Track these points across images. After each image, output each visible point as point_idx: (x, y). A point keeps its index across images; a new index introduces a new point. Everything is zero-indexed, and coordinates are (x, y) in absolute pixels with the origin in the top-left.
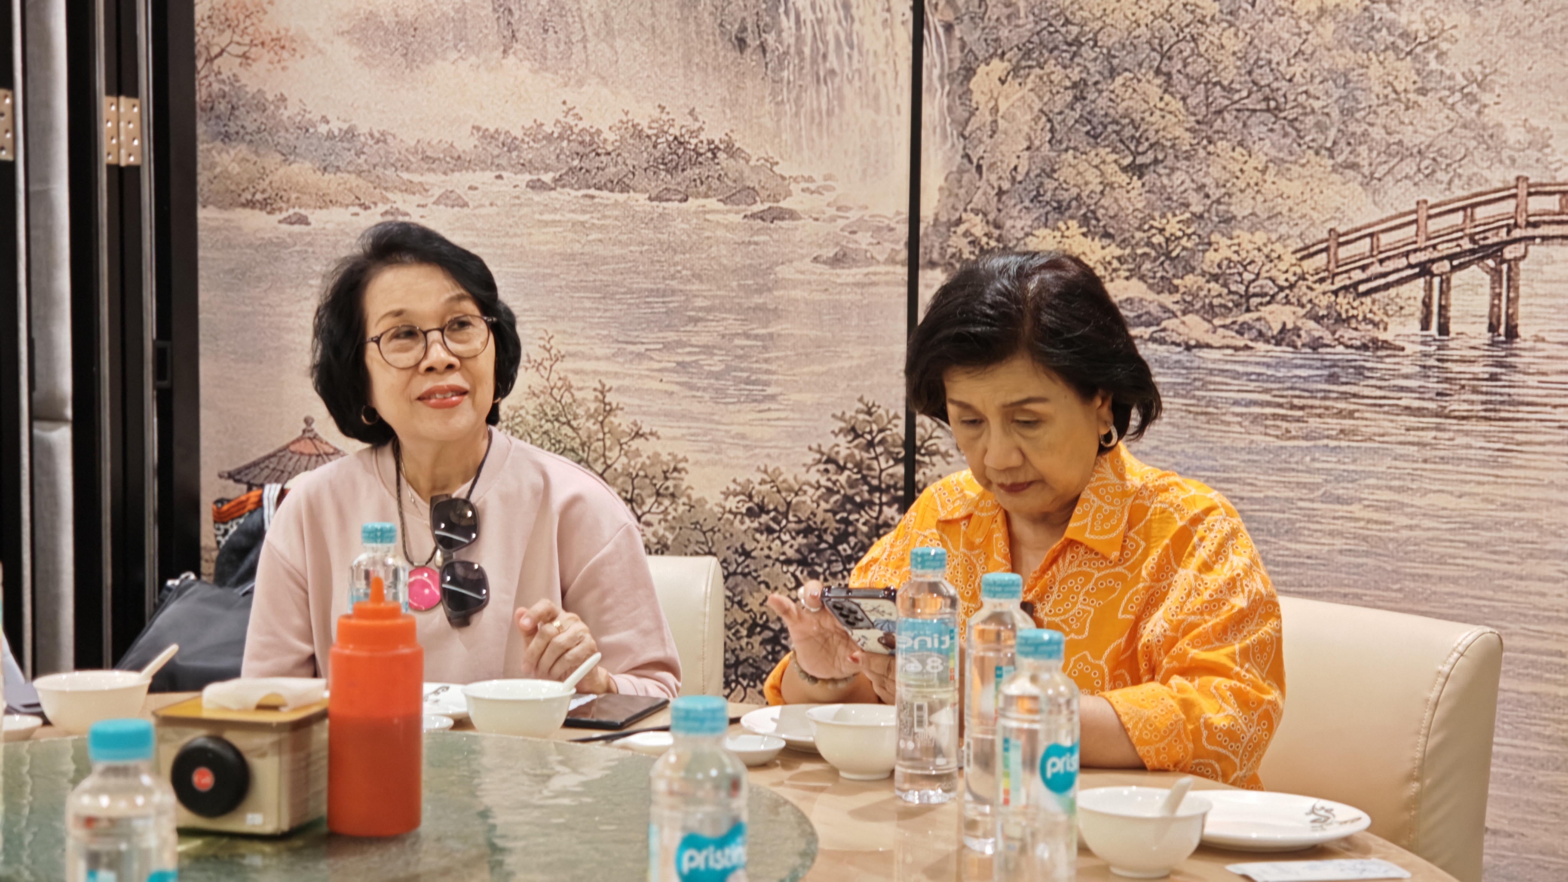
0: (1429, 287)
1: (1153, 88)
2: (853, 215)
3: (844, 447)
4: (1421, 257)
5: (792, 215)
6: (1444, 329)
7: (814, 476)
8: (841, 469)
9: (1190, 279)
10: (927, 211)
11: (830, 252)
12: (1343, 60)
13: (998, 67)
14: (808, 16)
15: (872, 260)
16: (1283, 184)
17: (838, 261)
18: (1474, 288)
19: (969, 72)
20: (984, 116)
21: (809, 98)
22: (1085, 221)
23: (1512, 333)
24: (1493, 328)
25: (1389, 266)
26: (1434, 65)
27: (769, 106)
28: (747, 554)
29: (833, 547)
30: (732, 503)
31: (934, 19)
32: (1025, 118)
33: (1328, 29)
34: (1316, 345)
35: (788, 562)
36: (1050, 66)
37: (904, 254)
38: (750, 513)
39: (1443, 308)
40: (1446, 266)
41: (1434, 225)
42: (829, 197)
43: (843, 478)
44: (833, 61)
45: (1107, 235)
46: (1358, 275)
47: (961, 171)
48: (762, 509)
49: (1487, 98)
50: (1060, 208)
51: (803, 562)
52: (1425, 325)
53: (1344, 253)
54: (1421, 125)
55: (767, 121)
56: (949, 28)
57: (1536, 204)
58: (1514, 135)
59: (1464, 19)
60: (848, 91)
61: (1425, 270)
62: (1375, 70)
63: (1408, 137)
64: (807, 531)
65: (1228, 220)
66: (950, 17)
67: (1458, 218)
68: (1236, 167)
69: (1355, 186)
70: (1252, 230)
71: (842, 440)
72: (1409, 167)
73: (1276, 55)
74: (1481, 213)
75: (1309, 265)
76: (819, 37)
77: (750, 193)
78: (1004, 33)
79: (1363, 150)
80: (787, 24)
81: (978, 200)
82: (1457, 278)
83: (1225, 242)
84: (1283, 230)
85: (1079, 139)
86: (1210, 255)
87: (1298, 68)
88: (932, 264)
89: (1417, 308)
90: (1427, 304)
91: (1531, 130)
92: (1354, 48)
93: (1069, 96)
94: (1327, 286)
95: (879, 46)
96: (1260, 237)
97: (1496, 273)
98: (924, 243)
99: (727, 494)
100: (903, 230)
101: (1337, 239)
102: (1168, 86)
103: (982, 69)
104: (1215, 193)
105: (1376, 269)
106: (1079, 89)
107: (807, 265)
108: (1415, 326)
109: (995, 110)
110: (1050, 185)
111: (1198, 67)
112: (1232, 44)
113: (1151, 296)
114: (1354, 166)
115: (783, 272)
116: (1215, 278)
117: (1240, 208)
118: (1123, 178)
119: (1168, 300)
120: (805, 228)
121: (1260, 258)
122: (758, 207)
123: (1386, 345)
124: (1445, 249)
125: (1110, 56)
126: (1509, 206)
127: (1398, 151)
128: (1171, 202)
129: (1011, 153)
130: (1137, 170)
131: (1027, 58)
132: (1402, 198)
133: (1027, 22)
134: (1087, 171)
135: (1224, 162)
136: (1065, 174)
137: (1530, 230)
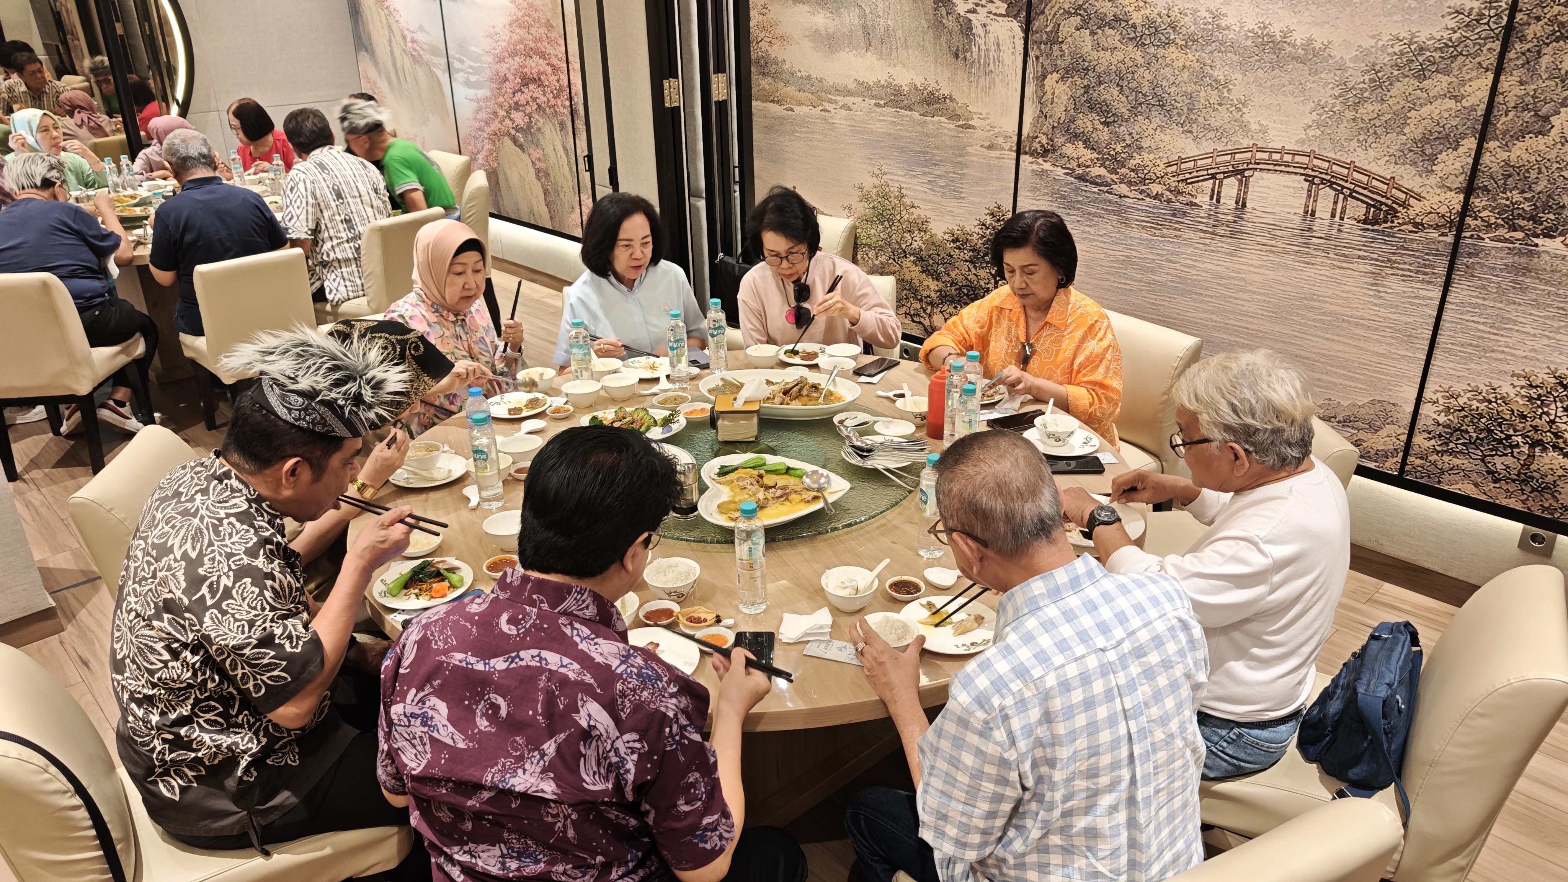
0: (1214, 184)
1: (1115, 91)
2: (997, 130)
3: (989, 220)
4: (1213, 171)
5: (973, 127)
6: (1218, 201)
7: (977, 230)
8: (987, 228)
9: (1123, 170)
10: (1025, 131)
12: (1191, 88)
13: (1056, 76)
14: (983, 47)
16: (1162, 136)
18: (1231, 186)
19: (1044, 77)
20: (1049, 96)
22: (1085, 142)
23: (1244, 205)
24: (1237, 203)
25: (1200, 173)
26: (1226, 94)
27: (966, 83)
28: (951, 256)
29: (983, 257)
30: (946, 237)
31: (1032, 54)
32: (1065, 98)
33: (1185, 75)
34: (1169, 201)
35: (966, 261)
36: (1076, 78)
37: (1015, 148)
38: (953, 241)
39: (1219, 193)
40: (1222, 176)
41: (1219, 159)
42: (988, 122)
43: (988, 232)
44: (992, 67)
45: (1093, 149)
46: (1188, 176)
47: (1039, 117)
48: (957, 240)
49: (1245, 110)
50: (1076, 136)
51: (971, 262)
52: (1211, 199)
53: (1183, 166)
54: (1218, 118)
55: (965, 88)
56: (1037, 58)
57: (1259, 155)
58: (1254, 127)
59: (1240, 77)
60: (997, 79)
61: (1213, 177)
62: (1203, 94)
63: (1213, 122)
64: (973, 250)
65: (1140, 148)
66: (1038, 54)
67: (1228, 157)
68: (1144, 127)
69: (1190, 140)
70: (1149, 153)
71: (988, 217)
72: (1212, 135)
73: (1164, 83)
74: (1238, 156)
75: (1169, 170)
76: (987, 57)
77: (957, 117)
78: (1059, 62)
79: (1195, 126)
81: (1045, 129)
82: (1225, 181)
83: (1138, 157)
84: (1161, 154)
85: (1085, 109)
86: (1132, 161)
87: (1172, 90)
88: (1026, 153)
89: (1209, 191)
90: (1213, 190)
91: (1261, 125)
92: (1195, 83)
93: (1082, 91)
94: (1175, 179)
95: (1010, 63)
96: (1152, 156)
97: (1240, 181)
98: (1023, 144)
99: (945, 233)
100: (1015, 138)
101: (1182, 161)
102: (1121, 91)
103: (1049, 76)
104: (1136, 137)
105: (1195, 174)
106: (1087, 88)
108: (1207, 198)
109: (1053, 93)
110: (1073, 126)
111: (1133, 85)
112: (1148, 77)
113: (1108, 175)
114: (1191, 132)
116: (1133, 170)
117: (1145, 144)
118: (1101, 127)
119: (1114, 177)
121: (1151, 165)
122: (960, 123)
123: (1196, 204)
124: (1222, 169)
125: (1099, 76)
126: (1249, 155)
127: (1208, 128)
128: (1119, 139)
129: (1059, 111)
130: (1106, 124)
131: (1067, 73)
132: (1207, 147)
133: (1068, 59)
134: (1087, 122)
135: (1140, 125)
136: (1079, 122)
137: (1256, 165)
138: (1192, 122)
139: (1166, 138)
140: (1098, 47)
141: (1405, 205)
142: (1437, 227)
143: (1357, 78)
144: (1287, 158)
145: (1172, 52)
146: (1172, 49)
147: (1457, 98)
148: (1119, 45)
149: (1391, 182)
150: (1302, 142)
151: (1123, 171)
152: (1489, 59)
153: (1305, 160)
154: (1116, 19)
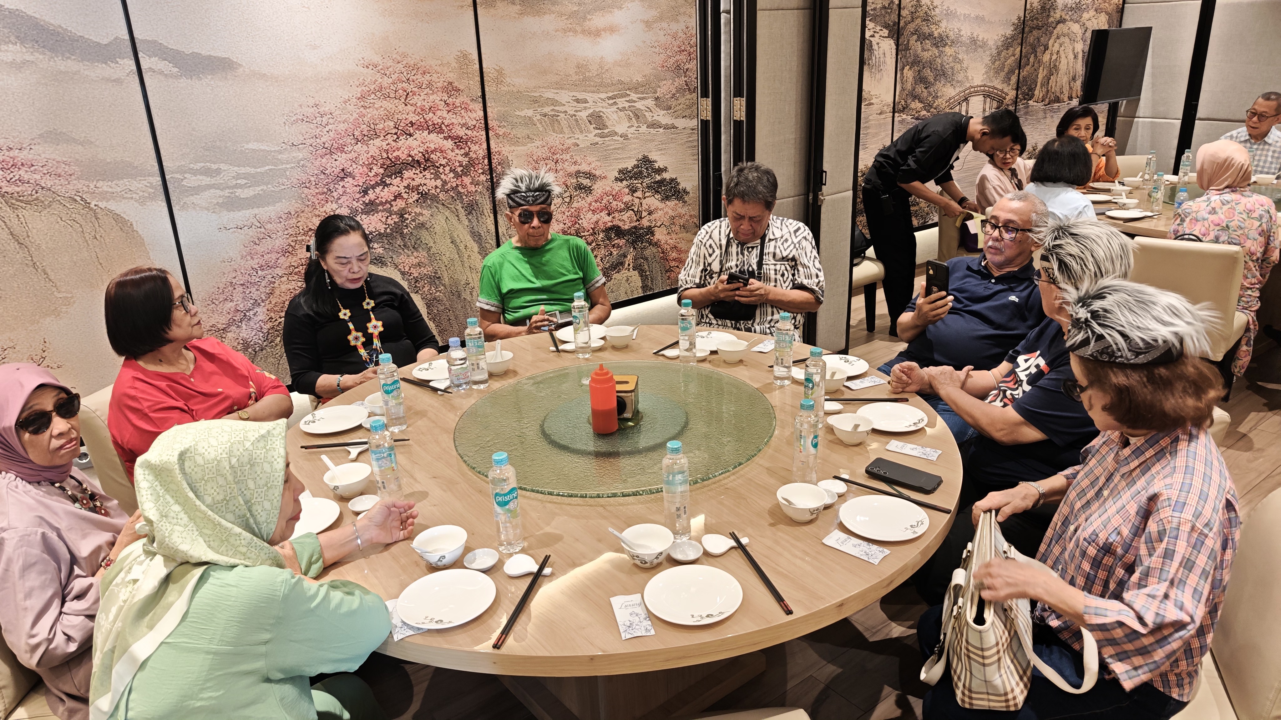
1: (929, 71)
5: (872, 104)
11: (879, 112)
13: (908, 67)
14: (877, 56)
15: (886, 113)
17: (880, 114)
19: (903, 69)
20: (905, 78)
21: (877, 75)
22: (919, 99)
27: (870, 78)
31: (899, 57)
32: (911, 78)
36: (915, 67)
37: (892, 111)
42: (879, 99)
44: (881, 67)
47: (901, 91)
55: (869, 82)
56: (901, 59)
60: (884, 74)
65: (937, 97)
66: (901, 56)
76: (880, 61)
78: (909, 60)
80: (874, 58)
85: (919, 82)
88: (896, 112)
93: (917, 73)
95: (890, 63)
100: (892, 105)
101: (950, 99)
102: (931, 71)
103: (905, 68)
106: (919, 71)
107: (875, 115)
109: (907, 77)
110: (914, 92)
115: (871, 118)
118: (924, 90)
120: (875, 107)
125: (923, 64)
127: (958, 82)
128: (930, 94)
129: (909, 86)
130: (926, 88)
131: (912, 65)
132: (958, 90)
133: (912, 57)
134: (920, 89)
135: (939, 85)
136: (916, 90)
137: (971, 94)
138: (953, 80)
139: (945, 90)
140: (923, 50)
141: (1005, 99)
142: (1011, 105)
143: (995, 52)
144: (979, 89)
145: (947, 49)
146: (947, 47)
147: (1014, 56)
148: (930, 48)
149: (1002, 91)
150: (982, 81)
151: (932, 110)
152: (1019, 41)
153: (982, 88)
154: (930, 35)
